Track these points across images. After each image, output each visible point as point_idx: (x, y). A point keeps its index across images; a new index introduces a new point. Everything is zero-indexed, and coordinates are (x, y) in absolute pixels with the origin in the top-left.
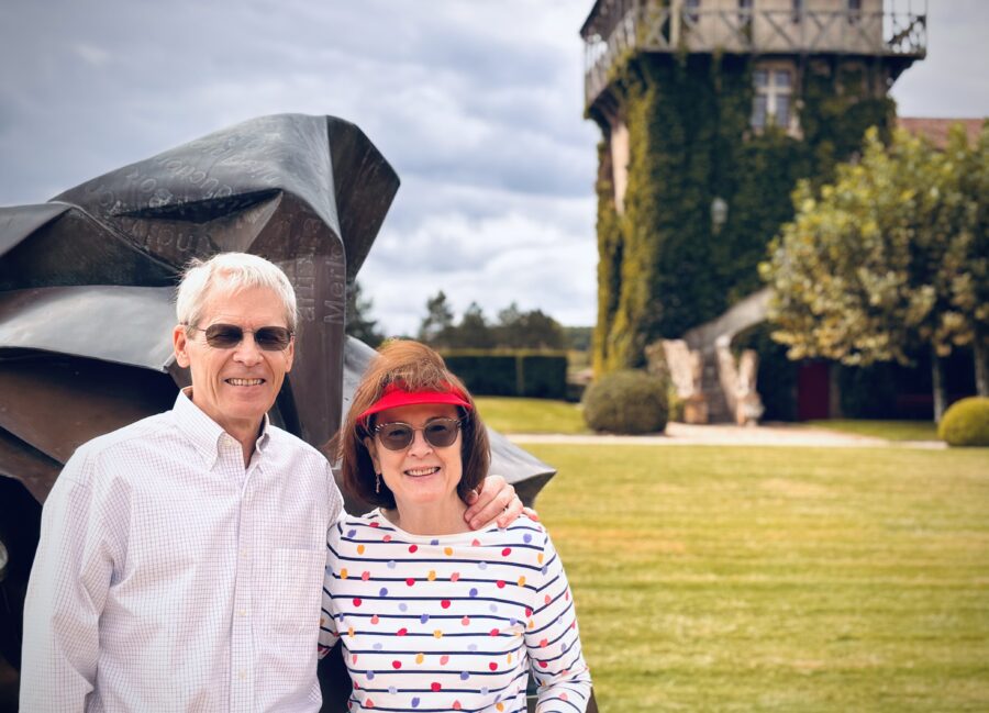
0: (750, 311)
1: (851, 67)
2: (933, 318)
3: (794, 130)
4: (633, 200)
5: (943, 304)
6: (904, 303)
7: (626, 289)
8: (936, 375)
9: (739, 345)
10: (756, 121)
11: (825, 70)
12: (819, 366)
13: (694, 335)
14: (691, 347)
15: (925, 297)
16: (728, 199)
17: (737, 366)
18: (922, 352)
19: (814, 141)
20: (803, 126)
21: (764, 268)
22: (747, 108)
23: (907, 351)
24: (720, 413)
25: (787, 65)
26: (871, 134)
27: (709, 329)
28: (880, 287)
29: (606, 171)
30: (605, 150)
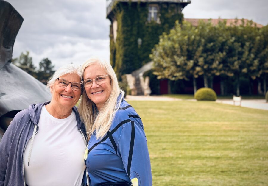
0: (148, 67)
1: (172, 5)
2: (193, 68)
3: (158, 21)
4: (118, 39)
5: (196, 65)
6: (186, 64)
7: (117, 61)
8: (195, 83)
9: (145, 75)
10: (149, 19)
11: (166, 6)
12: (165, 81)
13: (134, 73)
14: (133, 76)
15: (191, 63)
16: (142, 38)
17: (144, 81)
18: (191, 77)
19: (163, 24)
20: (161, 20)
21: (151, 56)
22: (146, 16)
23: (187, 76)
24: (140, 93)
25: (157, 5)
26: (177, 22)
27: (137, 71)
28: (180, 60)
29: (112, 32)
30: (111, 27)
